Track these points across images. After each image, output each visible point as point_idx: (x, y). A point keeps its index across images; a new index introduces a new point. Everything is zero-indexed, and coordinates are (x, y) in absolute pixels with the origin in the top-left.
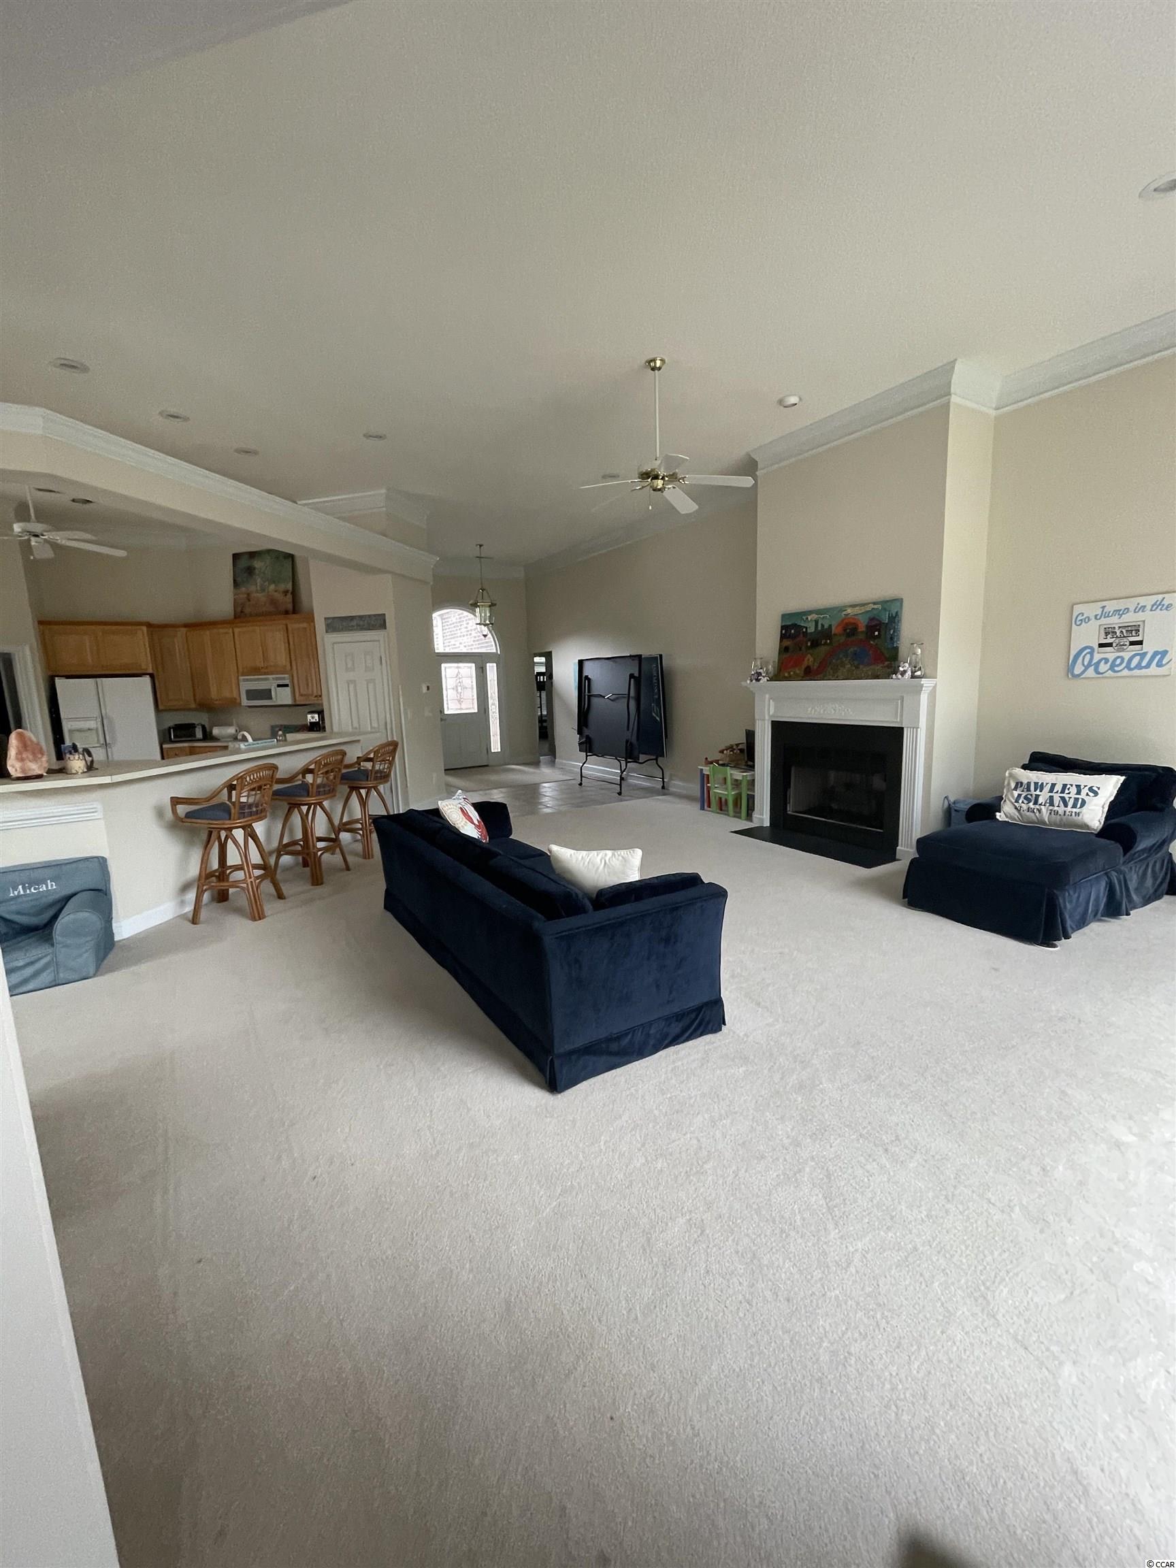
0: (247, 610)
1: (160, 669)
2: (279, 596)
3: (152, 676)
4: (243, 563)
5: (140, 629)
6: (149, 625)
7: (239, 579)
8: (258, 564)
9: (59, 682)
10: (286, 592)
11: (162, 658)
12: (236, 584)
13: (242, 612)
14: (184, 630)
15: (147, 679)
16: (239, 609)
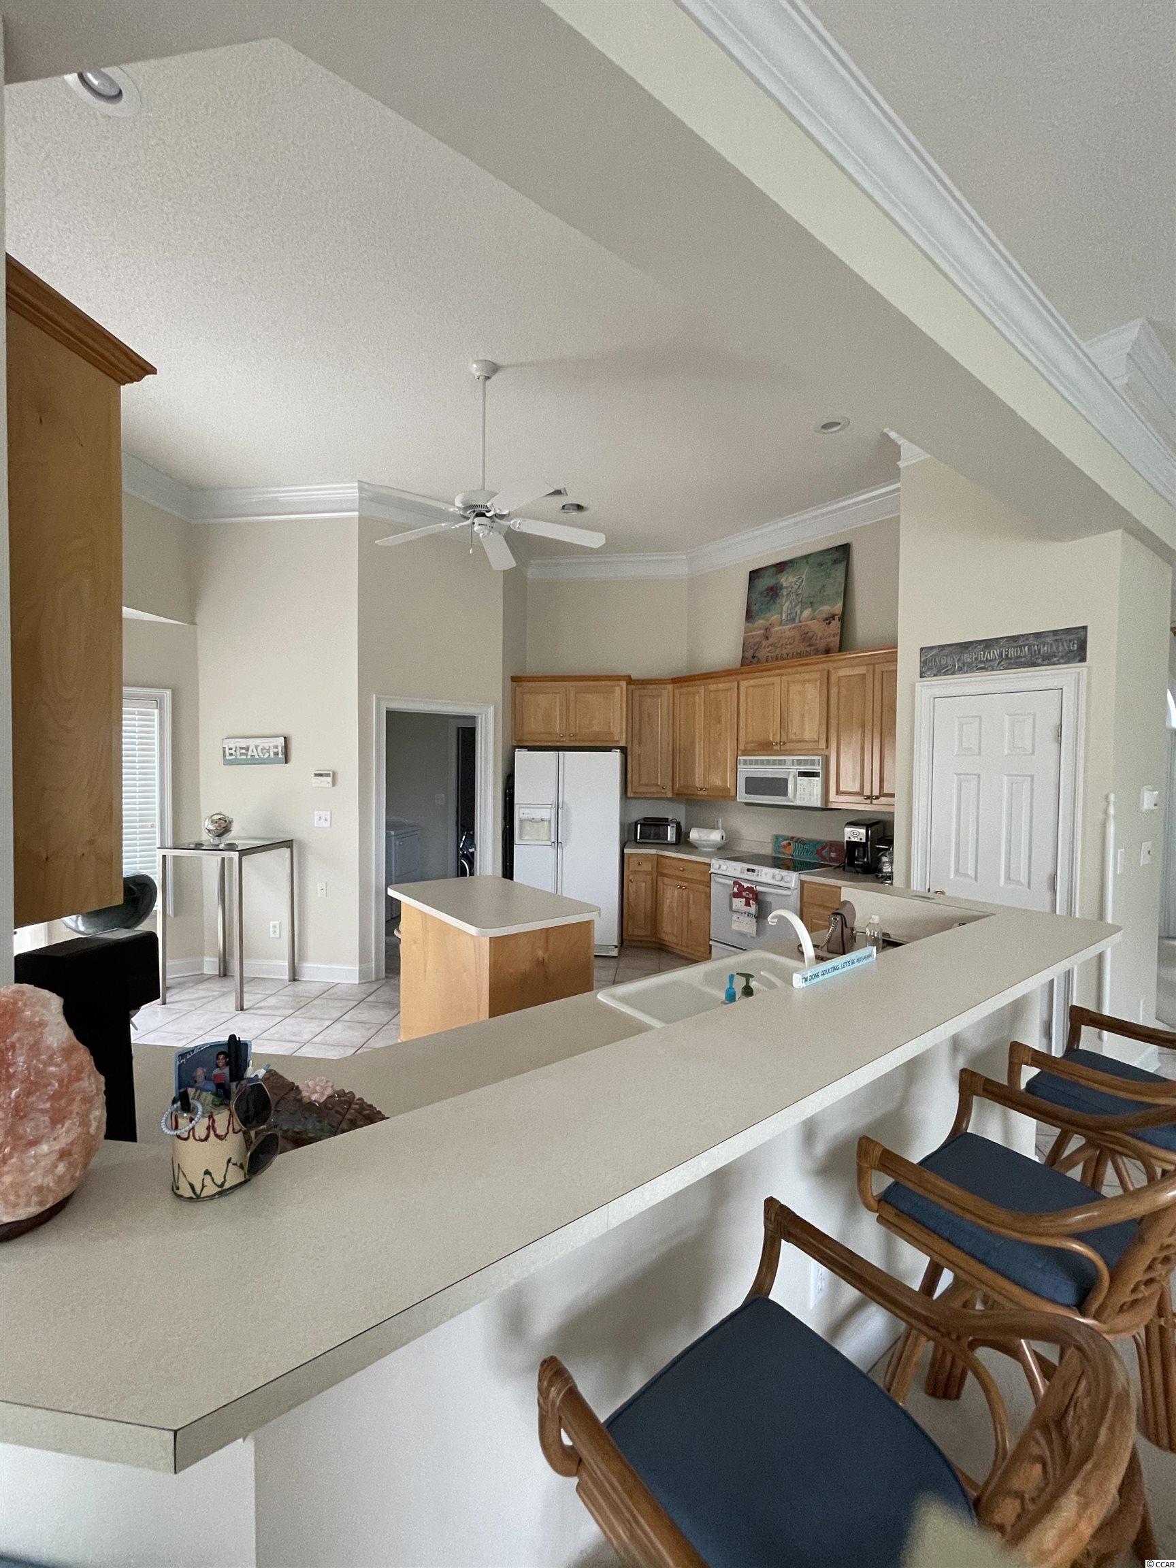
0: (762, 654)
1: (636, 741)
2: (816, 627)
3: (624, 750)
4: (765, 582)
5: (619, 685)
6: (630, 681)
7: (754, 608)
8: (786, 580)
9: (520, 755)
10: (829, 619)
11: (640, 726)
12: (749, 615)
13: (754, 657)
14: (670, 687)
15: (616, 755)
16: (749, 654)
